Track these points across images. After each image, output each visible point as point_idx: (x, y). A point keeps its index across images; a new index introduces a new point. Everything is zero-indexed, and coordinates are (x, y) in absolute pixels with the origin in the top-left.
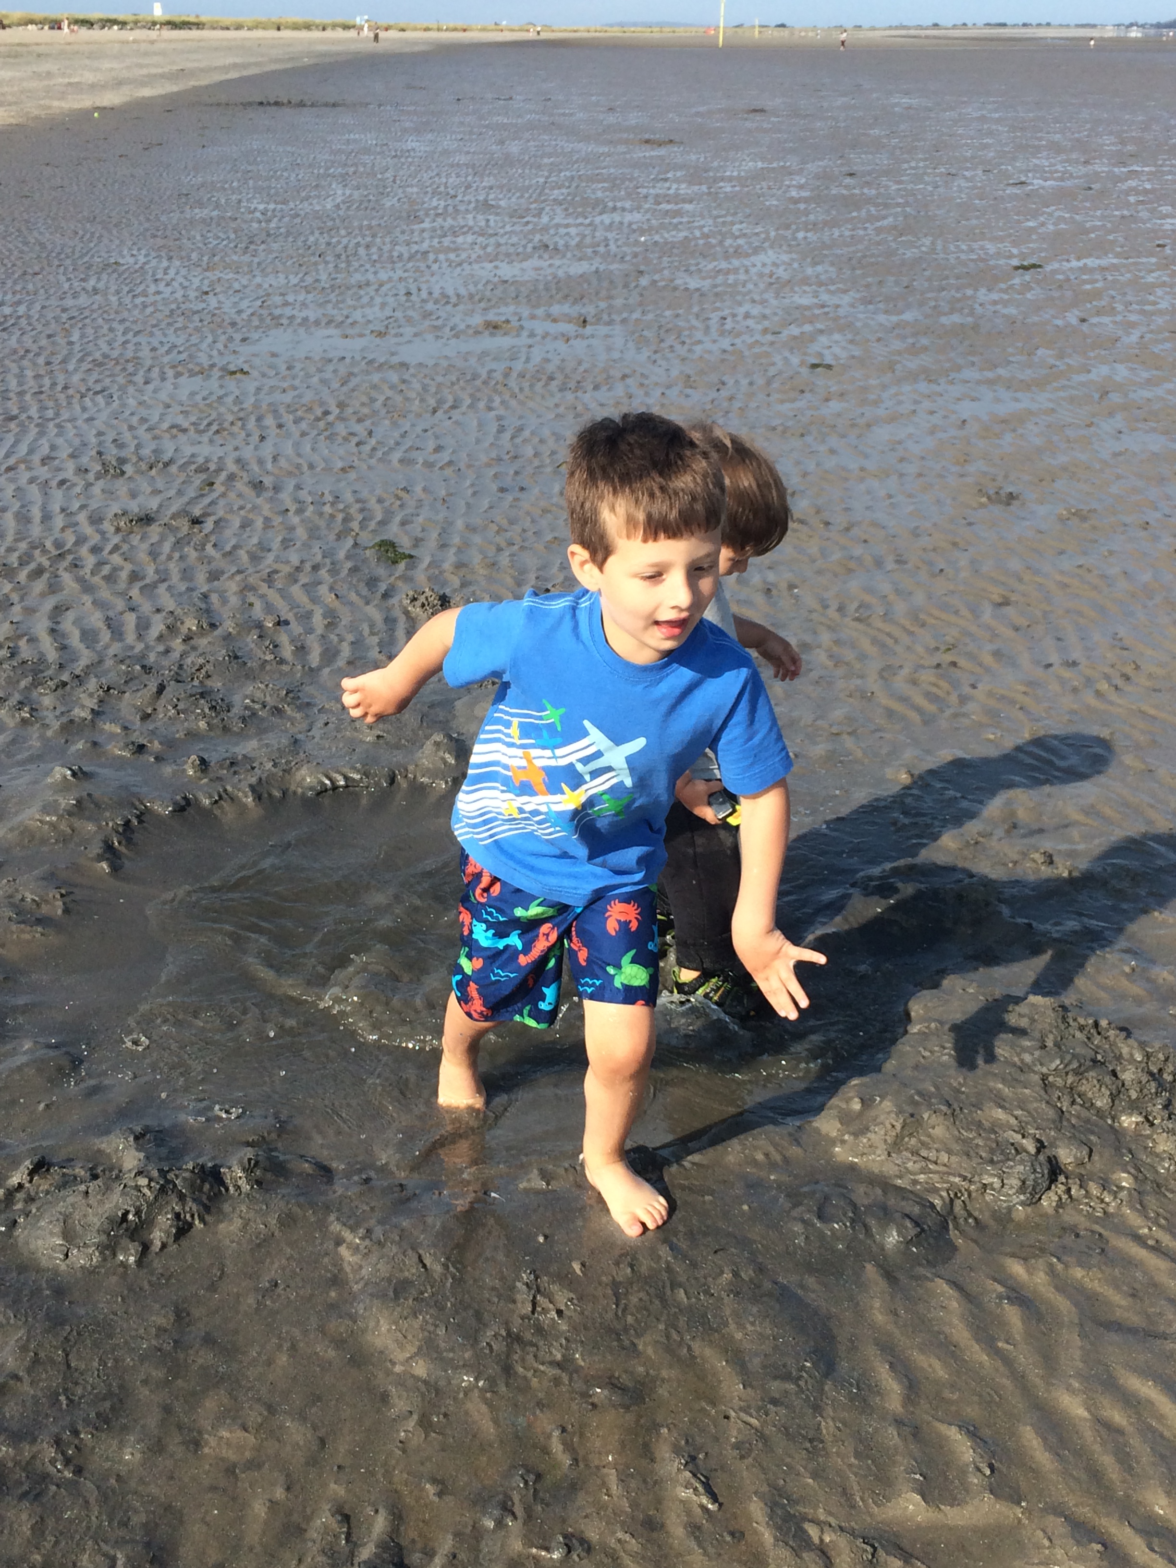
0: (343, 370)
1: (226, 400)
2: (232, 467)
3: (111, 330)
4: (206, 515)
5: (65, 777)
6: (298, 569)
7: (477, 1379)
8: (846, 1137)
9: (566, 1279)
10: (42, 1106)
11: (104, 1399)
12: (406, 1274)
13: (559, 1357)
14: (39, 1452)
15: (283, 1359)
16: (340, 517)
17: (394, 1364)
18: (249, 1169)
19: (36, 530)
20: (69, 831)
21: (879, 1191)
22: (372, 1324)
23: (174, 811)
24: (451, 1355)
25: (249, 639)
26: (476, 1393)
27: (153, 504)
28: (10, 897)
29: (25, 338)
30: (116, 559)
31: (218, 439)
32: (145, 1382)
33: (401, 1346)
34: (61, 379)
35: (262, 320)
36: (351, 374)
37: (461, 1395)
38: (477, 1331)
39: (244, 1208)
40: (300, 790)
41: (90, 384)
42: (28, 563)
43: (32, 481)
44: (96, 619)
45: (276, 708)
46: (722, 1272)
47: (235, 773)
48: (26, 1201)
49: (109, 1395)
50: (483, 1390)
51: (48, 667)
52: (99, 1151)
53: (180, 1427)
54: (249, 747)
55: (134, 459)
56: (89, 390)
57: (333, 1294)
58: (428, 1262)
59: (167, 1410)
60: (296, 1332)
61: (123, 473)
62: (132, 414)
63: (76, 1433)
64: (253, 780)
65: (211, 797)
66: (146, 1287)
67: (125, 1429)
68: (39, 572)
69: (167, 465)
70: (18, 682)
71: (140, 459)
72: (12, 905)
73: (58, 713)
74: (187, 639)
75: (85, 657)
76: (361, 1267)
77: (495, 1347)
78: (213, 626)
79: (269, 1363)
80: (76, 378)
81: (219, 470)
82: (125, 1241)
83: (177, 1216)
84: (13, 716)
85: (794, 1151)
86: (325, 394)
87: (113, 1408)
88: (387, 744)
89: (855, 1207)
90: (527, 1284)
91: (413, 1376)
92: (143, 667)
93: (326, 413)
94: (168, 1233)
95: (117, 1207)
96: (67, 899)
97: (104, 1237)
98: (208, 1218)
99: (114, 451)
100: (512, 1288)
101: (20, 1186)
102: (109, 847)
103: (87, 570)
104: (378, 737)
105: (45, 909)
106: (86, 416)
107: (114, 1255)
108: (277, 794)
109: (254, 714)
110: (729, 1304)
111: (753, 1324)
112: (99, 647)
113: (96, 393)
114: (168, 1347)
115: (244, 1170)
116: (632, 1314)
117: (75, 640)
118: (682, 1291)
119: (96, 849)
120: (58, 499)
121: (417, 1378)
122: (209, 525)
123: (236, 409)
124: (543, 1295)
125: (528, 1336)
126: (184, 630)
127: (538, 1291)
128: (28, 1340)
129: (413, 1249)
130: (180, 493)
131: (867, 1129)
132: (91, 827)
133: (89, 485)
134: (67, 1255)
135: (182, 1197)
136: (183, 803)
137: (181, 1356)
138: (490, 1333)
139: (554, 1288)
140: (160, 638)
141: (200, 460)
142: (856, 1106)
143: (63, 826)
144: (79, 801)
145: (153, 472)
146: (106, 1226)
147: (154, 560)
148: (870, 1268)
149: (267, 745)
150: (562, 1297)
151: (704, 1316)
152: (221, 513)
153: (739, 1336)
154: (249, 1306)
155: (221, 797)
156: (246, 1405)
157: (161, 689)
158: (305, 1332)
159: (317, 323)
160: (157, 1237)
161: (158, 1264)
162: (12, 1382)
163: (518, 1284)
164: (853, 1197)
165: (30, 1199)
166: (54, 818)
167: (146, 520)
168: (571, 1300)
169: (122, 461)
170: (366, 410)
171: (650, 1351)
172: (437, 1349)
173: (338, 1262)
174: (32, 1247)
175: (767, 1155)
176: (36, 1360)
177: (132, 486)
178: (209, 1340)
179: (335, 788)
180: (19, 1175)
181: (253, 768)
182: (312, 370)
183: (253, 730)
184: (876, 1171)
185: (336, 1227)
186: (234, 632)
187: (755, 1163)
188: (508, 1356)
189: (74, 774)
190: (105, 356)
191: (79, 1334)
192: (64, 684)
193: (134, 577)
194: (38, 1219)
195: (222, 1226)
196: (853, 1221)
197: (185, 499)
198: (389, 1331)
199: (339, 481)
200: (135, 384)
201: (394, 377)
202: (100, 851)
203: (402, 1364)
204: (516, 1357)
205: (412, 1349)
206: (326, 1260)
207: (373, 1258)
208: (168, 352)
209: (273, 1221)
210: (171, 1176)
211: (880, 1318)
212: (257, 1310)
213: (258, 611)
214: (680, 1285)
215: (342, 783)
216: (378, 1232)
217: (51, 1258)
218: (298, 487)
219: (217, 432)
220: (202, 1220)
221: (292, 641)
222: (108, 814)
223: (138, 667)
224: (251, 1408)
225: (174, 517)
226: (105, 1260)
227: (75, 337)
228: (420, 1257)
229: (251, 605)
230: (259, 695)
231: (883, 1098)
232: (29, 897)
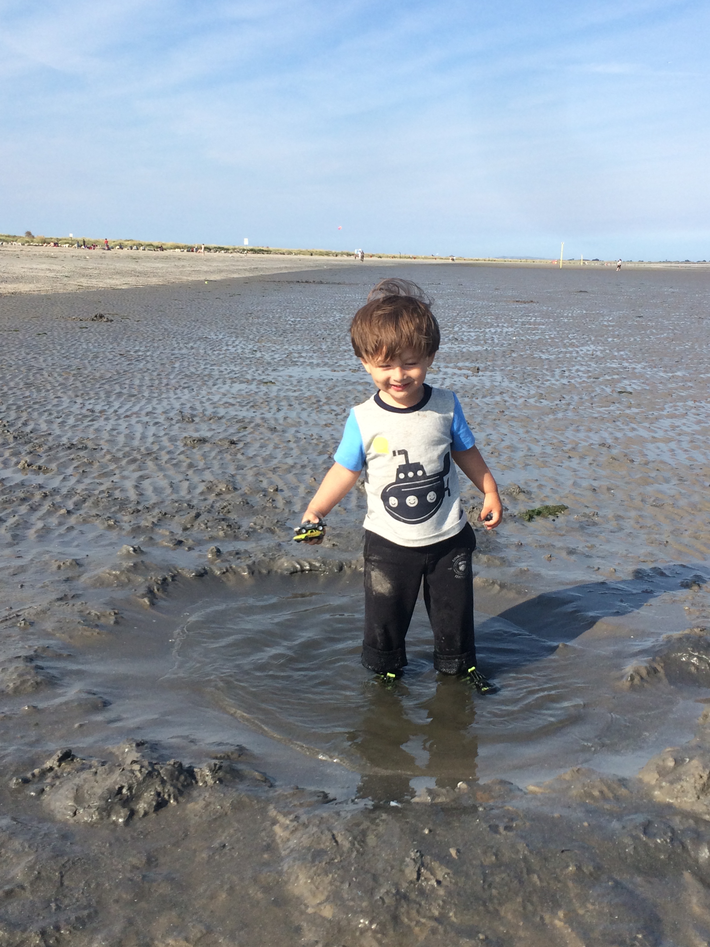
0: (330, 383)
1: (259, 393)
2: (258, 421)
3: (198, 363)
4: (239, 441)
5: (129, 551)
6: (292, 467)
7: (371, 923)
8: (664, 784)
9: (445, 860)
10: (76, 725)
11: (85, 908)
12: (322, 846)
13: (436, 913)
14: (27, 939)
15: (223, 896)
16: (321, 445)
17: (307, 907)
18: (214, 770)
19: (136, 443)
20: (126, 580)
21: (691, 821)
22: (293, 878)
23: (196, 576)
24: (352, 903)
25: (258, 496)
26: (370, 934)
27: (209, 434)
28: (81, 611)
29: (148, 365)
30: (182, 457)
31: (253, 410)
32: (117, 901)
33: (314, 895)
34: (165, 381)
35: (285, 362)
36: (335, 386)
37: (358, 934)
38: (373, 889)
39: (207, 795)
40: (279, 571)
41: (182, 384)
42: (129, 457)
43: (138, 422)
44: (164, 483)
45: (270, 529)
46: (568, 866)
47: (238, 558)
48: (53, 778)
49: (89, 906)
50: (375, 932)
51: (130, 502)
52: (111, 753)
53: (137, 933)
54: (249, 546)
55: (201, 415)
56: (180, 386)
57: (266, 856)
58: (339, 839)
59: (130, 922)
60: (235, 878)
61: (193, 421)
62: (203, 397)
63: (57, 928)
64: (250, 562)
65: (221, 569)
66: (129, 839)
67: (96, 930)
68: (134, 461)
69: (220, 418)
70: (111, 508)
71: (205, 415)
72: (81, 616)
73: (131, 524)
74: (218, 495)
75: (153, 499)
76: (288, 840)
77: (387, 901)
78: (235, 489)
79: (212, 897)
80: (173, 381)
81: (250, 422)
82: (118, 807)
83: (158, 794)
84: (104, 524)
85: (623, 791)
86: (319, 393)
87: (89, 916)
88: (339, 549)
89: (673, 831)
90: (414, 860)
91: (321, 916)
92: (189, 505)
93: (319, 401)
94: (150, 804)
95: (115, 783)
96: (118, 616)
97: (103, 803)
98: (180, 799)
99: (190, 412)
100: (403, 861)
101: (51, 769)
102: (150, 592)
103: (164, 461)
104: (334, 545)
105: (103, 620)
106: (176, 396)
107: (109, 816)
108: (264, 571)
109: (255, 531)
110: (573, 889)
111: (593, 904)
112: (163, 496)
113: (184, 388)
114: (138, 878)
115: (211, 770)
116: (496, 888)
117: (149, 492)
118: (536, 876)
119: (142, 590)
120: (152, 430)
121: (324, 918)
122: (241, 445)
123: (264, 397)
124: (426, 868)
125: (413, 896)
126: (217, 490)
127: (422, 865)
128: (35, 863)
129: (329, 830)
130: (225, 430)
131: (679, 779)
132: (140, 579)
133: (171, 425)
134: (75, 814)
135: (163, 782)
136: (203, 572)
137: (147, 885)
138: (383, 891)
139: (435, 865)
140: (202, 493)
141: (240, 417)
142: (671, 763)
143: (123, 578)
144: (135, 565)
145: (211, 421)
146: (106, 795)
147: (205, 459)
148: (687, 876)
149: (261, 546)
150: (441, 872)
151: (553, 896)
152: (248, 440)
153: (581, 912)
154: (203, 858)
155: (227, 571)
156: (190, 924)
157: (198, 515)
158: (242, 879)
159: (318, 365)
160: (142, 806)
161: (139, 825)
162: (17, 889)
163: (408, 860)
164: (672, 824)
165: (57, 777)
166: (118, 573)
167: (203, 441)
168: (448, 874)
169: (193, 416)
170: (343, 401)
171: (510, 916)
172: (341, 899)
173: (272, 835)
174: (52, 807)
175: (601, 792)
176: (38, 877)
177: (197, 426)
178: (170, 879)
179: (303, 571)
180: (51, 761)
181: (250, 557)
182: (312, 383)
183: (253, 539)
184: (689, 809)
185: (272, 812)
186: (248, 493)
187: (592, 796)
188: (396, 908)
189: (135, 550)
190: (192, 373)
191: (73, 863)
192: (139, 511)
193: (191, 466)
194: (59, 788)
195: (190, 806)
196: (672, 840)
197: (228, 433)
198: (306, 883)
199: (323, 430)
200: (207, 385)
201: (360, 388)
202: (144, 592)
203: (313, 907)
204: (403, 910)
205: (321, 897)
206: (263, 834)
207: (298, 834)
208: (229, 373)
209: (227, 805)
210: (157, 767)
211: (697, 909)
212: (208, 862)
213: (265, 484)
214: (534, 872)
215: (308, 568)
216: (304, 818)
217: (64, 814)
218: (297, 432)
219: (253, 406)
220: (176, 799)
221: (284, 498)
222: (153, 573)
223: (186, 505)
224: (193, 926)
225: (220, 440)
226: (102, 819)
227: (177, 365)
228: (333, 835)
229: (261, 481)
230: (259, 522)
231: (691, 759)
232: (93, 612)
